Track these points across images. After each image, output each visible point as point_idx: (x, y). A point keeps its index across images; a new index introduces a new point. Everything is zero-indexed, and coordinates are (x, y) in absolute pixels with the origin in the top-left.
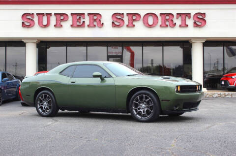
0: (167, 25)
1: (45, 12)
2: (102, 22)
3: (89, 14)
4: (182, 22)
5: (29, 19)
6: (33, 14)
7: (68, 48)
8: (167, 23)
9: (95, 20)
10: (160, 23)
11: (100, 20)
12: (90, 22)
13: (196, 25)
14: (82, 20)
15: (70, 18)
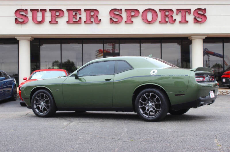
0: (167, 22)
1: (39, 8)
2: (99, 18)
3: (85, 10)
4: (182, 18)
5: (23, 15)
6: (26, 10)
7: (63, 45)
8: (167, 19)
9: (92, 16)
10: (159, 19)
11: (97, 17)
12: (87, 18)
13: (196, 21)
14: (78, 16)
15: (66, 14)
